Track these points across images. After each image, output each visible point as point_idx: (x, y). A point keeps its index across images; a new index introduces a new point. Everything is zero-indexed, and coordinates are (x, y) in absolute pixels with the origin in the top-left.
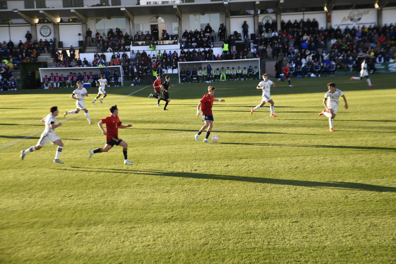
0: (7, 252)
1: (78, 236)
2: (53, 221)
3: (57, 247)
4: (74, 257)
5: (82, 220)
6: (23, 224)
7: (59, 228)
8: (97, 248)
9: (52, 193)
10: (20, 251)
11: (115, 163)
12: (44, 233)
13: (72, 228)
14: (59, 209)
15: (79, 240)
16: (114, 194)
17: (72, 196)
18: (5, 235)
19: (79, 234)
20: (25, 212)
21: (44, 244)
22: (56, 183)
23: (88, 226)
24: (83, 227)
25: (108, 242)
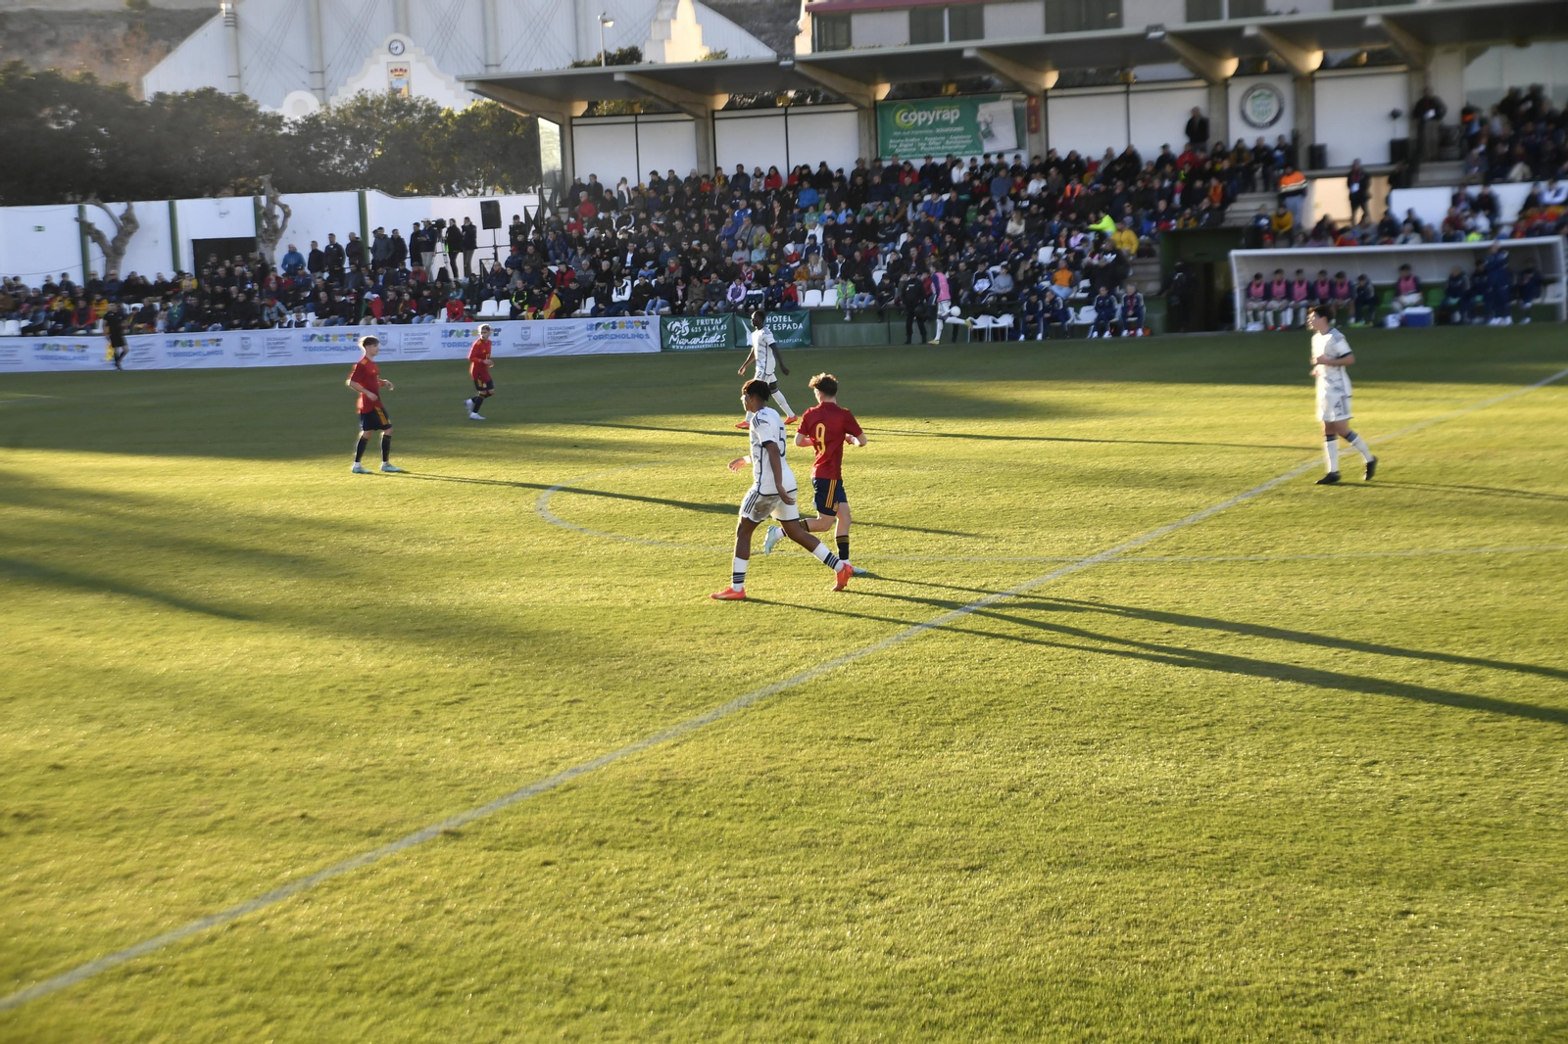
0: (1144, 958)
1: (1412, 927)
2: (1307, 858)
3: (1328, 962)
4: (1397, 1006)
5: (1422, 861)
6: (1194, 855)
7: (1332, 888)
8: (1490, 982)
9: (1297, 746)
10: (1191, 959)
11: (1543, 642)
12: (1275, 898)
13: (1383, 889)
14: (1325, 810)
15: (1416, 940)
16: (1547, 768)
17: (1375, 762)
18: (1130, 892)
19: (1412, 916)
20: (1198, 813)
21: (1279, 942)
22: (1308, 706)
23: (1448, 888)
24: (1429, 893)
25: (1534, 965)
